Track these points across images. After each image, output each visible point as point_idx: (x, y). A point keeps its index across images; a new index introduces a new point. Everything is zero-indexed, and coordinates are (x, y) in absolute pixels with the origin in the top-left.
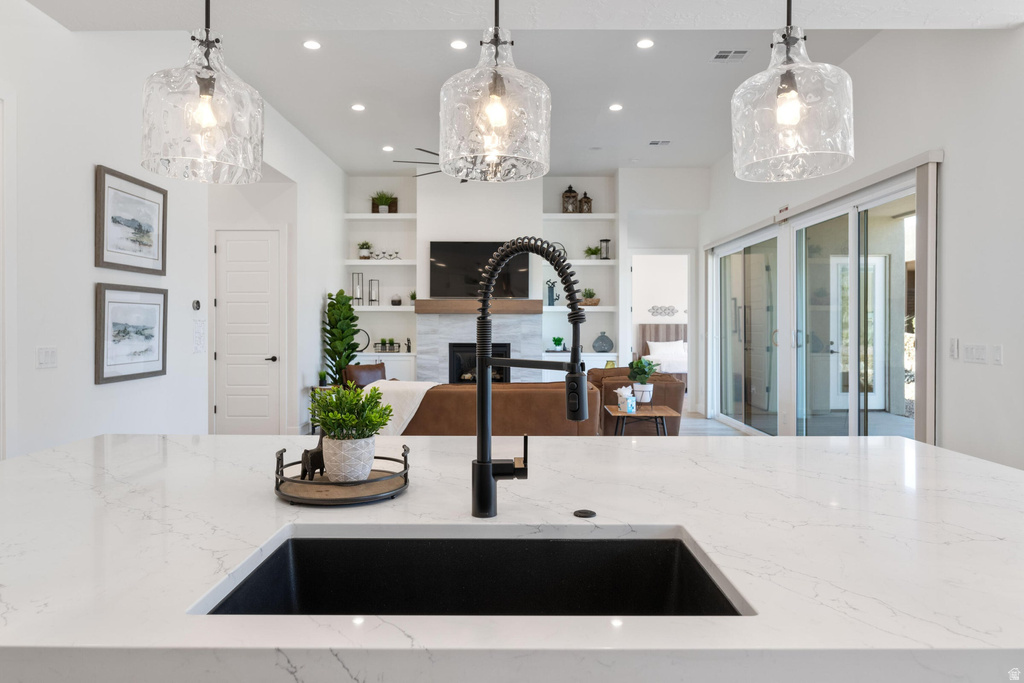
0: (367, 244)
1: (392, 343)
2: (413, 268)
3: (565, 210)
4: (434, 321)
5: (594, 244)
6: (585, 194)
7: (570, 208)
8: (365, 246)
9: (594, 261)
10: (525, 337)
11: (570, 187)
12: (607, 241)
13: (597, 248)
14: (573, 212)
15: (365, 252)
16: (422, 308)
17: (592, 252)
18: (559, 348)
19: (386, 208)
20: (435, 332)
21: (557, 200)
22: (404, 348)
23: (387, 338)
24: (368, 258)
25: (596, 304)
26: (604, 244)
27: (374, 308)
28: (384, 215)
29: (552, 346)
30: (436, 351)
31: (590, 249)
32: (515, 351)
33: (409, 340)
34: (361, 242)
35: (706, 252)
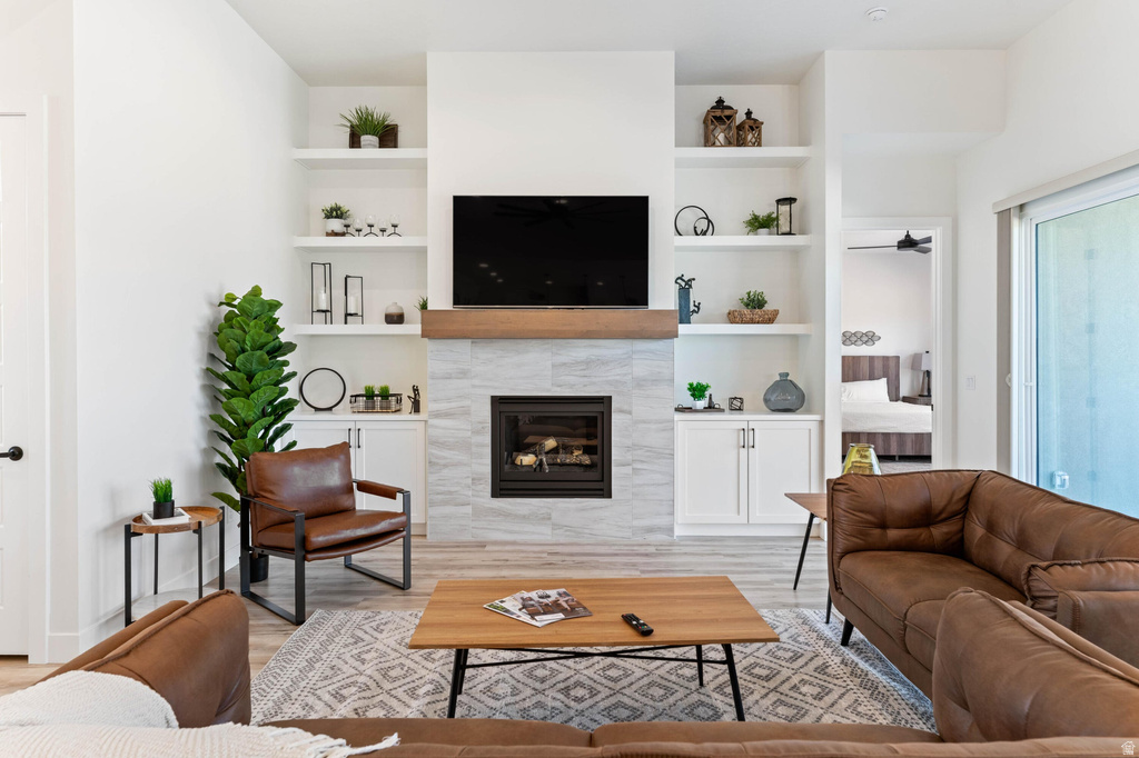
0: (339, 208)
1: (385, 395)
2: (421, 252)
3: (708, 141)
4: (459, 353)
5: (764, 209)
6: (749, 113)
7: (721, 137)
8: (335, 213)
9: (764, 239)
10: (640, 383)
11: (720, 102)
12: (791, 201)
13: (769, 216)
14: (729, 143)
15: (336, 224)
16: (434, 328)
17: (759, 224)
18: (701, 404)
19: (375, 140)
20: (464, 374)
21: (696, 128)
22: (407, 404)
23: (377, 385)
24: (343, 234)
25: (770, 321)
26: (784, 209)
27: (354, 328)
28: (370, 150)
29: (688, 401)
30: (466, 412)
31: (756, 218)
32: (621, 411)
33: (416, 390)
34: (329, 205)
35: (1004, 218)
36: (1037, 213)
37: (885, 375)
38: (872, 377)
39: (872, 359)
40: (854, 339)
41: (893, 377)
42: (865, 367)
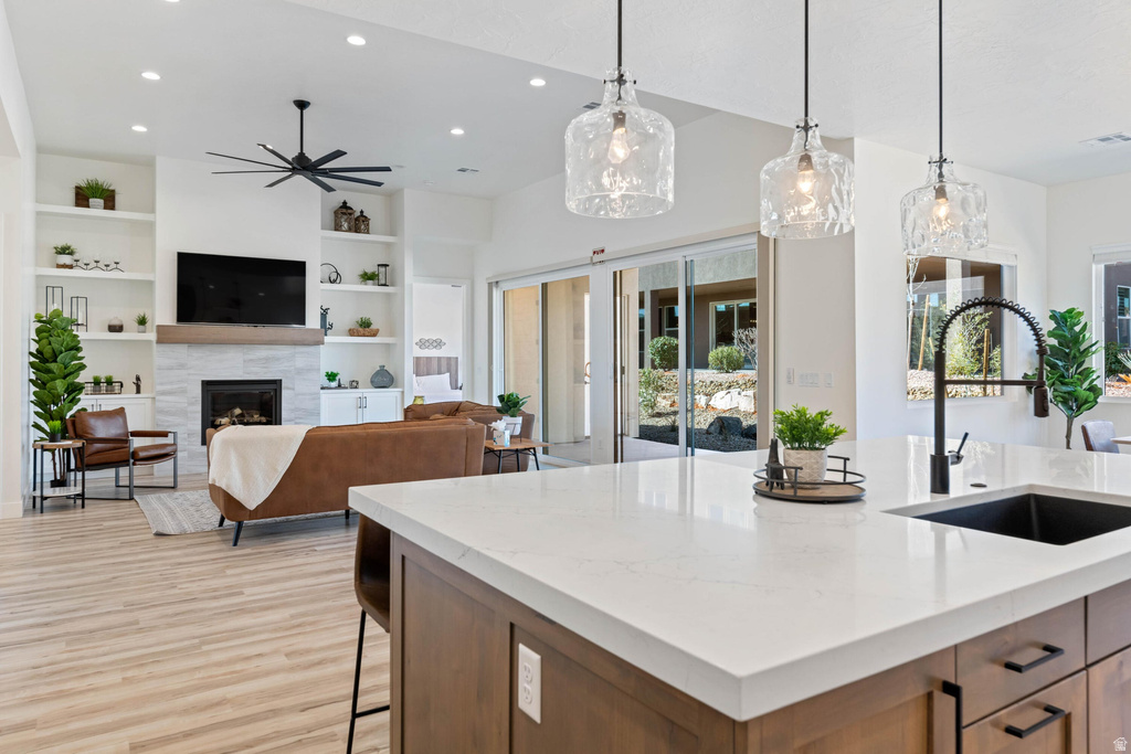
0: (69, 248)
1: (109, 382)
2: (149, 285)
3: (337, 228)
4: (180, 352)
5: (371, 269)
6: (362, 212)
7: (346, 225)
8: (65, 250)
9: (370, 287)
10: (300, 372)
11: (345, 203)
12: (386, 266)
13: (373, 273)
14: (350, 230)
15: (66, 259)
16: (164, 336)
17: (368, 277)
18: (334, 384)
19: (101, 202)
20: (182, 366)
21: (330, 218)
23: (103, 376)
24: (71, 267)
25: (374, 335)
26: (382, 269)
28: (96, 210)
29: (326, 382)
30: (183, 391)
31: (366, 274)
32: (288, 388)
33: (138, 379)
34: (61, 243)
35: (490, 285)
36: (505, 286)
37: (449, 371)
38: (439, 373)
39: (439, 359)
40: (427, 344)
41: (453, 372)
42: (435, 365)
